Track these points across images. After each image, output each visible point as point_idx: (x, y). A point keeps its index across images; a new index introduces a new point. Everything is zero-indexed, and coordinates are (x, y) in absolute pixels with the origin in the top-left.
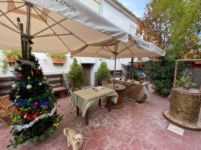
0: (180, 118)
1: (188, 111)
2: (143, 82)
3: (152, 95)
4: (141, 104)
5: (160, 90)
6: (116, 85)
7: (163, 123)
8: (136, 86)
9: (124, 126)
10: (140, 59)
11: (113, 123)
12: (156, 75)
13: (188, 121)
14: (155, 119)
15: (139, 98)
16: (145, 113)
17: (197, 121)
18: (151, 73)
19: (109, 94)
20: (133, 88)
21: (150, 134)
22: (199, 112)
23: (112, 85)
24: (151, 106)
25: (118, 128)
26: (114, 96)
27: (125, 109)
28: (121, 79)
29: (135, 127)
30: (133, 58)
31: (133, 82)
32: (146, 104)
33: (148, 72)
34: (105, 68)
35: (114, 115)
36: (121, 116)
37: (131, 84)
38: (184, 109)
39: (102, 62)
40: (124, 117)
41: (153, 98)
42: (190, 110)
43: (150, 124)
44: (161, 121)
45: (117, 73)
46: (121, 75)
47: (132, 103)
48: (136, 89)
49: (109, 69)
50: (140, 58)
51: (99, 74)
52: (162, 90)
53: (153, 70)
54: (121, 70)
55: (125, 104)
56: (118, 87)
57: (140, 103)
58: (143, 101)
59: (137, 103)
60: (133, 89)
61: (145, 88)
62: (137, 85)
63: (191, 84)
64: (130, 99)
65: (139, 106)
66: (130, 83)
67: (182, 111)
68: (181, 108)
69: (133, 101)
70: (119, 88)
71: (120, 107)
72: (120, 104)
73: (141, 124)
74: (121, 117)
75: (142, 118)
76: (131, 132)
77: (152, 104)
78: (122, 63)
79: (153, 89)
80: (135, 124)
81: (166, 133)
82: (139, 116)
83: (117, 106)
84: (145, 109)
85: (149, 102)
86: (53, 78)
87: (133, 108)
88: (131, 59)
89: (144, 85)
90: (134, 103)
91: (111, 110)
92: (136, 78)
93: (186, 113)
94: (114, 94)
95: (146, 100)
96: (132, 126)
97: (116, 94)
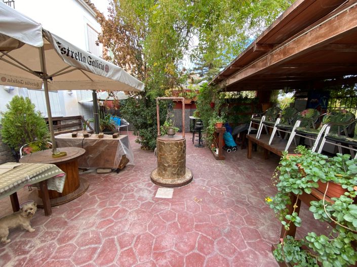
0: (168, 176)
1: (175, 163)
2: (118, 135)
3: (139, 152)
4: (120, 174)
5: (148, 143)
6: (60, 150)
7: (150, 191)
8: (106, 143)
9: (84, 229)
10: (111, 94)
11: (58, 237)
12: (140, 120)
13: (176, 176)
14: (141, 189)
15: (116, 164)
16: (127, 185)
17: (184, 173)
18: (132, 118)
19: (34, 177)
20: (102, 148)
21: (132, 218)
22: (185, 161)
23: (49, 152)
24: (135, 171)
25: (70, 242)
26: (54, 178)
27: (88, 194)
28: (74, 136)
29: (108, 220)
30: (94, 91)
31: (102, 137)
32: (129, 170)
33: (128, 117)
34: (29, 113)
35: (62, 218)
36: (79, 212)
37: (97, 143)
38: (171, 163)
39: (13, 97)
40: (84, 211)
41: (140, 158)
42: (176, 162)
43: (133, 201)
44: (148, 190)
45: (70, 123)
46: (80, 127)
47: (103, 178)
48: (108, 149)
49: (40, 114)
50: (111, 92)
51: (7, 131)
52: (150, 143)
53: (135, 114)
54: (79, 115)
55: (88, 184)
56: (66, 155)
57: (118, 173)
58: (122, 167)
59: (113, 174)
60: (103, 152)
61: (122, 144)
62: (108, 142)
63: (174, 129)
64: (99, 171)
65: (117, 178)
66: (95, 140)
67: (169, 166)
68: (168, 163)
69: (106, 173)
70: (68, 155)
71: (76, 195)
72: (77, 187)
73: (119, 209)
74: (78, 214)
75: (119, 198)
76: (99, 235)
77: (137, 168)
78: (81, 102)
79: (139, 143)
80: (107, 214)
81: (153, 204)
82: (115, 196)
83: (70, 196)
84: (126, 179)
85: (132, 166)
87: (105, 186)
88: (91, 92)
89: (120, 141)
90: (107, 177)
91: (52, 210)
92: (108, 129)
93: (174, 166)
94: (53, 172)
95: (129, 164)
96: (101, 222)
97: (59, 171)
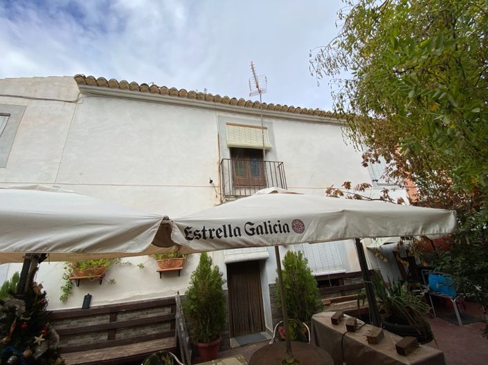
28: (335, 322)
31: (374, 340)
45: (358, 282)
86: (155, 310)
